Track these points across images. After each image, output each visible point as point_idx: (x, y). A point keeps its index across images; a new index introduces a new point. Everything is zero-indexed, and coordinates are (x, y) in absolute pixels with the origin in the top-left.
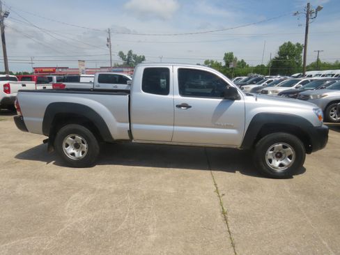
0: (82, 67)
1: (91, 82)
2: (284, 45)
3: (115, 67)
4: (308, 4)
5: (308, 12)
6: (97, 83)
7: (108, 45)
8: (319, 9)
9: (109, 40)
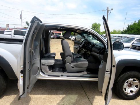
0: (8, 27)
1: (10, 34)
2: (94, 24)
3: (24, 28)
4: (108, 7)
5: (108, 10)
6: (13, 35)
7: (20, 18)
8: (112, 9)
9: (21, 16)
